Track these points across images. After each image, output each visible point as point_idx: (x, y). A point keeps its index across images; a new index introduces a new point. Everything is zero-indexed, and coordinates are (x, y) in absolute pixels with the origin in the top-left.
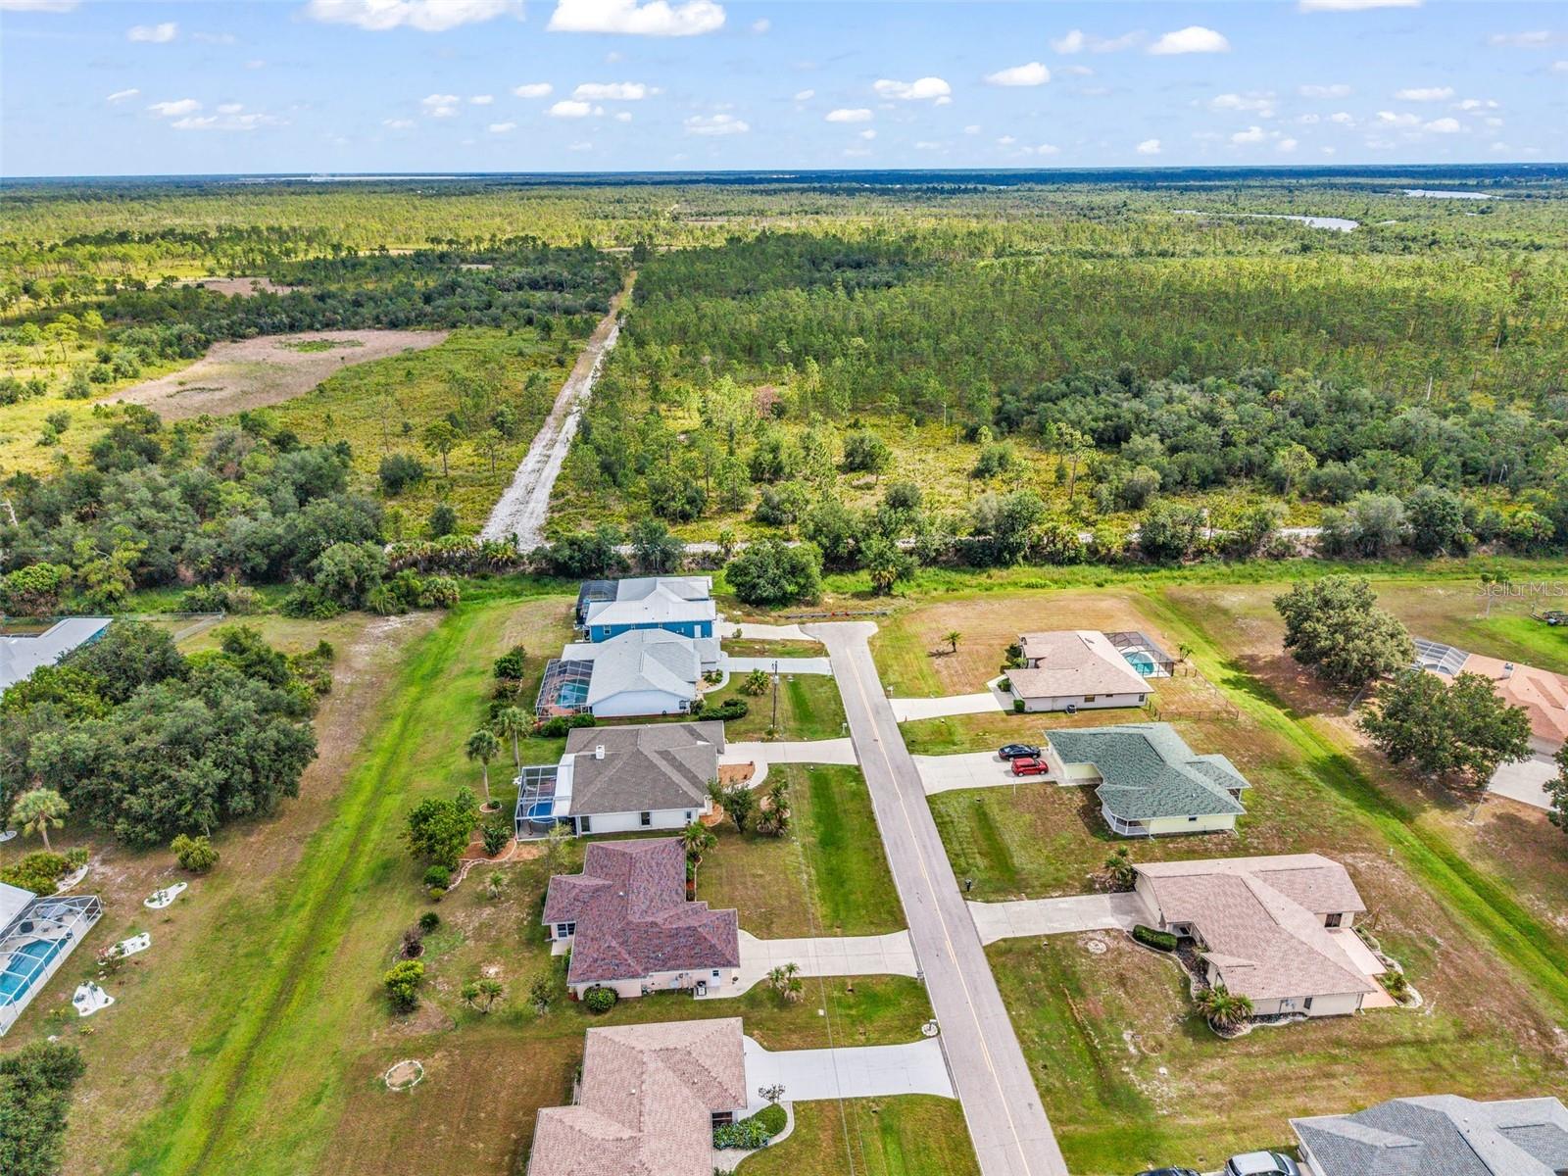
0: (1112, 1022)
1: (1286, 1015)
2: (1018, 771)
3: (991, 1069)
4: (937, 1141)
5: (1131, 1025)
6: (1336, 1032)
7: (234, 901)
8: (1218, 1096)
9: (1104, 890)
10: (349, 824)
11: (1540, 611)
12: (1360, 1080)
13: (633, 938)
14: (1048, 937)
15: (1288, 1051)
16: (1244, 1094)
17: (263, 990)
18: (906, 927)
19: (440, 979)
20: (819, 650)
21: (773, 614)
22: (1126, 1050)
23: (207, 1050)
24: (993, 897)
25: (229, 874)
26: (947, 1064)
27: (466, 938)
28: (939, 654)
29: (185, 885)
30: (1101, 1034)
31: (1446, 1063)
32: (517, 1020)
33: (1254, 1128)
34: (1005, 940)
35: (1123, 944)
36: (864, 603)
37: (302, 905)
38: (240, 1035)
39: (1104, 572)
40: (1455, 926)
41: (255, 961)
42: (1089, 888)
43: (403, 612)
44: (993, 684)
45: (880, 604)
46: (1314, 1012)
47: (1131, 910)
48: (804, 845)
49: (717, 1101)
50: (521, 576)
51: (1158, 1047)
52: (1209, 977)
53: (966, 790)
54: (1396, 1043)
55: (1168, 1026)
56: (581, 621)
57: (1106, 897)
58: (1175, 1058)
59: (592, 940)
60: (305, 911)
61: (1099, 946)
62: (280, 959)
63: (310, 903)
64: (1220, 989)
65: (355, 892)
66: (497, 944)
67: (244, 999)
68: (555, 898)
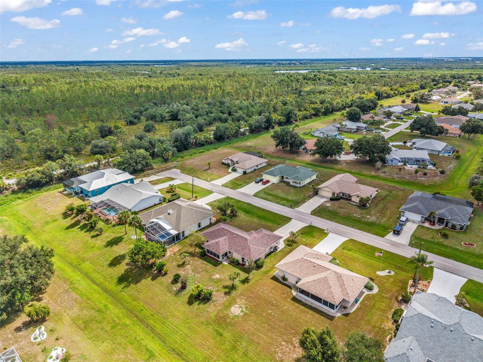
0: (349, 214)
2: (264, 184)
3: (347, 231)
4: (359, 246)
5: (353, 213)
8: (380, 215)
9: (313, 196)
10: (79, 278)
11: (302, 133)
12: (390, 204)
13: (254, 243)
14: (318, 207)
15: (377, 205)
16: (382, 213)
17: (138, 332)
18: (292, 219)
20: (172, 179)
21: (141, 175)
22: (358, 217)
24: (297, 206)
26: (339, 235)
27: (194, 276)
29: (43, 327)
30: (351, 217)
31: (394, 196)
32: (245, 281)
34: (312, 212)
35: (332, 202)
36: (166, 165)
38: (153, 345)
39: (212, 146)
40: (365, 179)
41: (119, 327)
42: (310, 197)
44: (230, 170)
45: (170, 164)
46: (372, 198)
47: (323, 197)
48: (243, 215)
49: (326, 259)
50: (14, 192)
51: (362, 214)
52: (352, 200)
53: (259, 191)
54: (386, 197)
55: (358, 210)
56: (77, 193)
57: (315, 197)
58: (367, 214)
59: (243, 249)
60: (110, 306)
61: (328, 205)
62: (128, 322)
63: (108, 304)
64: (362, 198)
65: (122, 291)
66: (206, 271)
67: (136, 338)
68: (213, 249)
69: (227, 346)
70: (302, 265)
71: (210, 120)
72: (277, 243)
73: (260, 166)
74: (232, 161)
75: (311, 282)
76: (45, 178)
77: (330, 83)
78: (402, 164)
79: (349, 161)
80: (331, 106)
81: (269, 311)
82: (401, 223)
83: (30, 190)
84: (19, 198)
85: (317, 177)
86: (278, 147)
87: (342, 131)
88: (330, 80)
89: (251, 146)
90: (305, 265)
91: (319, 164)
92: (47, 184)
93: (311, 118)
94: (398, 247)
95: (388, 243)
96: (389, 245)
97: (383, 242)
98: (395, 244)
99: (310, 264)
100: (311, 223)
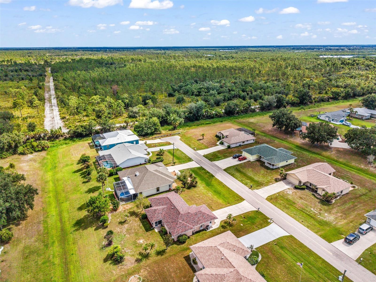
0: (307, 207)
1: (338, 196)
2: (240, 160)
3: (292, 226)
4: (296, 246)
5: (311, 207)
6: (349, 197)
7: (25, 248)
8: (341, 216)
9: (280, 180)
10: (54, 214)
11: (309, 115)
12: (362, 205)
14: (277, 193)
15: (345, 202)
16: (345, 214)
17: (57, 273)
18: (244, 200)
19: (125, 249)
20: (169, 144)
21: (150, 137)
22: (315, 213)
24: (258, 188)
25: (19, 240)
26: (282, 228)
27: (125, 235)
28: (200, 140)
29: (2, 248)
30: (307, 211)
31: (371, 197)
32: (160, 253)
33: (354, 220)
34: (269, 196)
35: (294, 190)
36: (173, 132)
37: (53, 242)
39: (220, 119)
40: (348, 172)
41: (48, 264)
42: (277, 180)
43: (32, 153)
44: (218, 143)
45: (176, 131)
46: (343, 194)
47: (289, 183)
48: (203, 187)
49: (243, 253)
50: (66, 139)
51: (321, 210)
52: (318, 192)
53: (231, 167)
54: (361, 196)
55: (319, 205)
56: (96, 146)
57: (282, 182)
58: (326, 211)
59: (172, 222)
60: (56, 244)
61: (290, 192)
62: (57, 261)
63: (56, 241)
64: (327, 193)
65: (71, 233)
66: (137, 234)
67: (52, 278)
68: (150, 215)
70: (212, 254)
71: (229, 97)
72: (211, 222)
73: (246, 143)
74: (223, 135)
75: (209, 275)
76: (86, 131)
77: (368, 68)
79: (342, 150)
80: (353, 92)
82: (361, 231)
83: (75, 139)
84: (66, 144)
85: (295, 161)
86: (275, 127)
87: (352, 117)
88: (368, 66)
89: (253, 123)
90: (215, 254)
91: (307, 148)
92: (87, 136)
93: (328, 101)
94: (342, 259)
95: (331, 251)
96: (331, 254)
97: (326, 248)
98: (339, 255)
99: (220, 255)
100: (259, 209)
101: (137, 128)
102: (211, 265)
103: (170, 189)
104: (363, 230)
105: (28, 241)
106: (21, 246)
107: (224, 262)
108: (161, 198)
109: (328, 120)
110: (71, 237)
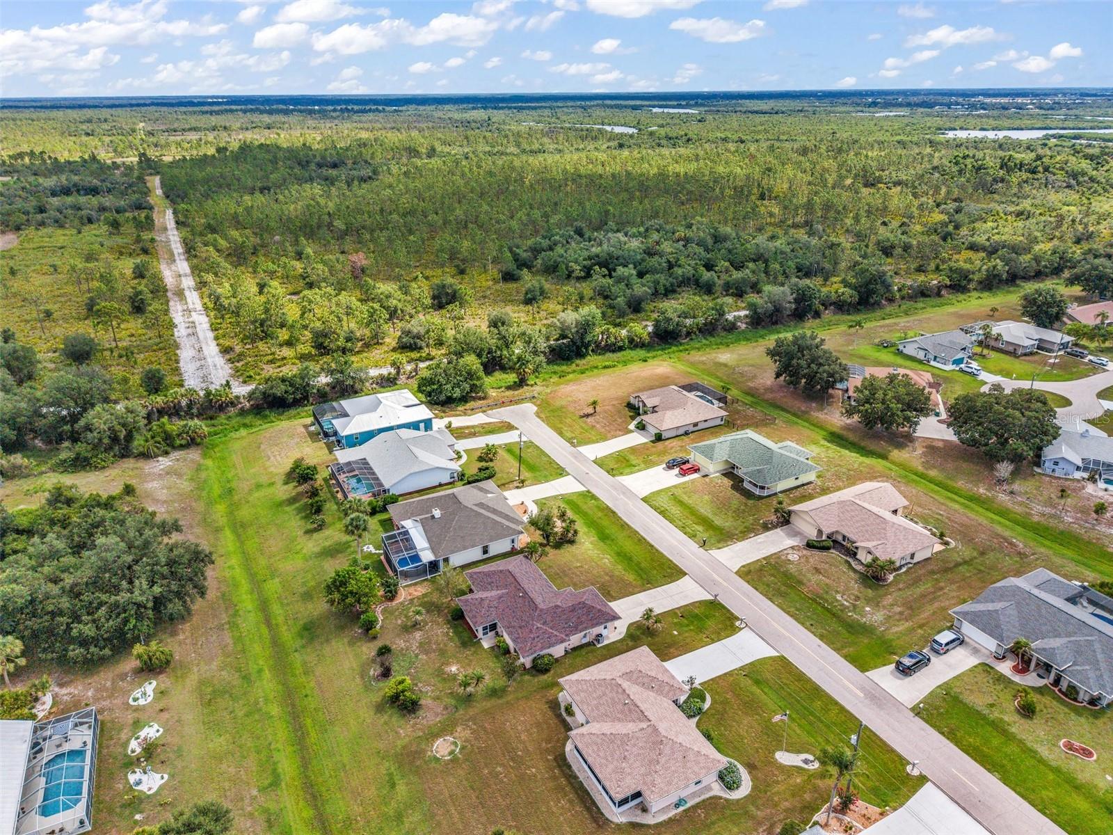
0: (827, 592)
1: (903, 565)
2: (684, 473)
3: (787, 634)
4: (788, 679)
5: (837, 592)
6: (930, 568)
7: (202, 683)
8: (901, 613)
9: (775, 527)
10: (250, 607)
11: (877, 341)
12: (954, 587)
13: (549, 619)
14: (764, 558)
15: (917, 581)
16: (911, 608)
17: (280, 734)
18: (686, 574)
19: (420, 685)
20: (509, 427)
21: (459, 408)
22: (843, 605)
23: (271, 785)
24: (720, 546)
25: (184, 667)
26: (763, 639)
27: (417, 656)
28: (588, 416)
29: (154, 683)
30: (827, 601)
31: (982, 568)
32: (494, 693)
33: (927, 623)
34: (743, 566)
35: (805, 552)
36: (516, 392)
37: (260, 671)
38: (287, 766)
39: (641, 353)
40: (943, 504)
41: (257, 717)
42: (766, 527)
43: (167, 453)
44: (632, 426)
45: (525, 391)
46: (915, 560)
47: (796, 533)
48: (591, 543)
49: (671, 694)
50: (243, 412)
51: (857, 598)
52: (858, 557)
53: (661, 491)
54: (957, 565)
55: (855, 587)
56: (326, 435)
57: (778, 530)
58: (869, 601)
59: (520, 627)
60: (267, 674)
61: (794, 557)
62: (275, 710)
63: (265, 668)
64: (875, 560)
65: (296, 651)
66: (442, 652)
67: (270, 744)
68: (471, 610)
69: (390, 810)
70: (604, 694)
71: (668, 284)
72: (605, 628)
73: (700, 426)
74: (645, 405)
75: (598, 736)
76: (294, 393)
77: (1073, 182)
78: (1086, 475)
79: (941, 444)
81: (499, 769)
82: (936, 646)
83: (267, 412)
84: (245, 426)
85: (818, 477)
86: (782, 378)
87: (987, 347)
88: (1074, 175)
89: (725, 365)
90: (611, 695)
91: (856, 440)
92: (297, 403)
93: (939, 295)
94: (880, 706)
95: (862, 689)
96: (862, 695)
97: (853, 684)
98: (878, 697)
99: (620, 696)
100: (716, 596)
101: (425, 385)
102: (603, 717)
103: (513, 548)
104: (941, 645)
105: (204, 668)
106: (192, 679)
107: (630, 711)
108: (494, 573)
109: (923, 358)
110: (297, 659)
